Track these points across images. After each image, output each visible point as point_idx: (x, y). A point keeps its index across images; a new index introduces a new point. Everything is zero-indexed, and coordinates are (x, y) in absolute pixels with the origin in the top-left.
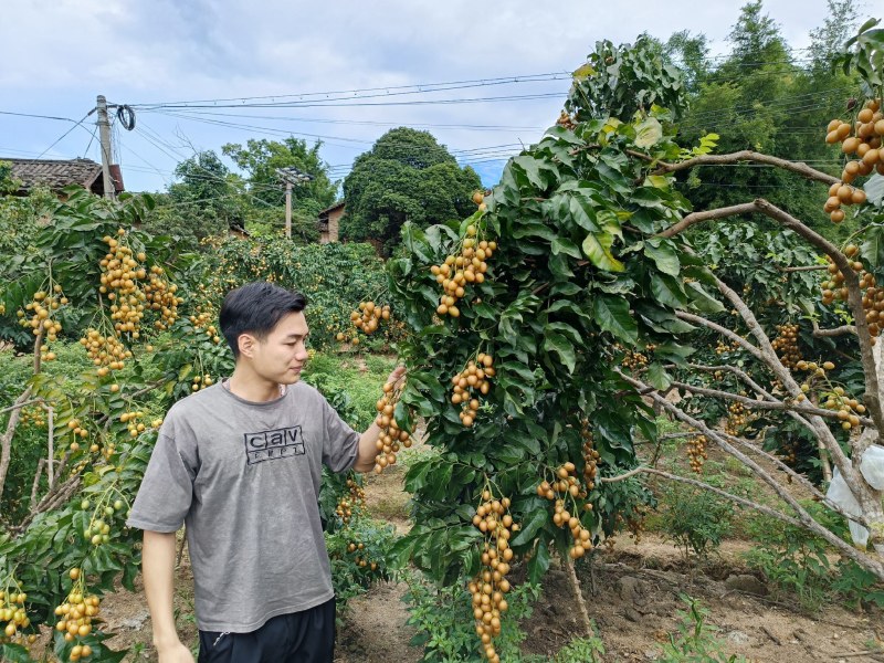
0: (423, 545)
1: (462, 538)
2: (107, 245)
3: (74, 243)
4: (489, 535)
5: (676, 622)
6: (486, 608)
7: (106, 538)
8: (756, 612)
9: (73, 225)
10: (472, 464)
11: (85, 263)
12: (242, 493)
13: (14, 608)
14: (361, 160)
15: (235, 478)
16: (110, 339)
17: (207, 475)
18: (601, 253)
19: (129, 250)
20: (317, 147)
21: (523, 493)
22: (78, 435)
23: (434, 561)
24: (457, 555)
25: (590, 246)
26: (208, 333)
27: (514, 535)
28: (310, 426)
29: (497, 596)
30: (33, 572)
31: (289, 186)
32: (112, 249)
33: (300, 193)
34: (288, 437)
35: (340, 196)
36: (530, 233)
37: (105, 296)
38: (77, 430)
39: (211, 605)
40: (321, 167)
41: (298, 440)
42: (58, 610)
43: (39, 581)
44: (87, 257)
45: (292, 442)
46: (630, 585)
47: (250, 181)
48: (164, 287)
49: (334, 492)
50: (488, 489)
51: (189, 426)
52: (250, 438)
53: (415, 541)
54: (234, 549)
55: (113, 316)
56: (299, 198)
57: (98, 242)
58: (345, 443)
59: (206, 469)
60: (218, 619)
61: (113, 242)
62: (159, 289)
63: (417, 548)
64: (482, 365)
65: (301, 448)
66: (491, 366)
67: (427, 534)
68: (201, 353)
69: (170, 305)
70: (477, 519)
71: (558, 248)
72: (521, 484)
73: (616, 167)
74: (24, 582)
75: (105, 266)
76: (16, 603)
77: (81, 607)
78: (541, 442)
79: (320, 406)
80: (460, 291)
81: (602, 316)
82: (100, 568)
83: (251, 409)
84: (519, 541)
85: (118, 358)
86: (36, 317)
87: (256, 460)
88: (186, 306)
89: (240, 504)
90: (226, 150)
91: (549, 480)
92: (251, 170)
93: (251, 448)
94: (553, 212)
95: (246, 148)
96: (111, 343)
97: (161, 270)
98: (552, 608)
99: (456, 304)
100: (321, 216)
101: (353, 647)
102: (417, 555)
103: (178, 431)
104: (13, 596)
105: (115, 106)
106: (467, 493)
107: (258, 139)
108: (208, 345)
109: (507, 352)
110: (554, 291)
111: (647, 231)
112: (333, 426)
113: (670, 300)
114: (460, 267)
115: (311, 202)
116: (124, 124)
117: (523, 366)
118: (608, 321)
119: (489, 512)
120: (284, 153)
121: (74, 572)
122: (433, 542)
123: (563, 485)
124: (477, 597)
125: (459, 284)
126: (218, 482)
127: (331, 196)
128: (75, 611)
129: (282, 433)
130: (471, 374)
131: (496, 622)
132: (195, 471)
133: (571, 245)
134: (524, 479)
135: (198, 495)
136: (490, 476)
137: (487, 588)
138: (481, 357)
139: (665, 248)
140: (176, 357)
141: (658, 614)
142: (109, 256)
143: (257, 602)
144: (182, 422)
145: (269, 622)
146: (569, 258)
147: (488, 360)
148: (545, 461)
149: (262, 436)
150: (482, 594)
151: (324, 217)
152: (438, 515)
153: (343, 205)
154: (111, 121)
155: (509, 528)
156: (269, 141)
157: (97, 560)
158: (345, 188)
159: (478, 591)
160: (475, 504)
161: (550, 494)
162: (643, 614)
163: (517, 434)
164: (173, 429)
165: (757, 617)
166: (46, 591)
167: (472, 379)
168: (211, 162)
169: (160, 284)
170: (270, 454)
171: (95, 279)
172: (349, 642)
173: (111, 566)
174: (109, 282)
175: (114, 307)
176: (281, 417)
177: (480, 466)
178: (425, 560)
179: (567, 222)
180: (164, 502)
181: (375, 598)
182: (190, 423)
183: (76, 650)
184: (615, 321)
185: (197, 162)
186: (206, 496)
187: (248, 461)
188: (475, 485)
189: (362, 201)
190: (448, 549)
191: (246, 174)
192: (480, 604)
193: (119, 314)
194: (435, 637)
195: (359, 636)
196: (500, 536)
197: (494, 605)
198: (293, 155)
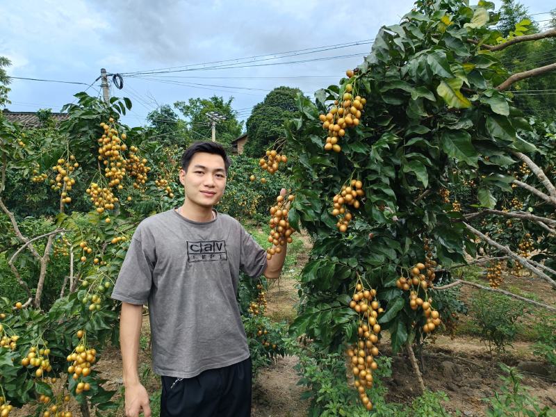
0: (315, 321)
1: (343, 315)
2: (102, 129)
3: (82, 127)
4: (362, 315)
5: (484, 392)
6: (361, 367)
7: (98, 307)
8: (542, 387)
9: (82, 115)
10: (348, 265)
11: (89, 140)
12: (184, 282)
13: (42, 358)
14: (257, 108)
15: (180, 270)
16: (105, 189)
17: (161, 267)
18: (452, 95)
19: (116, 132)
20: (230, 101)
21: (386, 286)
22: (86, 251)
23: (323, 333)
24: (340, 326)
25: (443, 90)
26: (166, 191)
27: (380, 316)
28: (231, 242)
29: (370, 358)
30: (55, 335)
31: (214, 124)
32: (106, 131)
33: (220, 129)
34: (216, 247)
35: (244, 130)
36: (393, 87)
37: (101, 162)
38: (86, 248)
39: (165, 358)
40: (233, 114)
41: (223, 250)
42: (69, 357)
43: (58, 342)
44: (90, 136)
45: (218, 251)
46: (450, 367)
47: (190, 123)
48: (138, 160)
49: (248, 291)
50: (360, 283)
51: (150, 233)
52: (190, 244)
53: (309, 318)
54: (180, 320)
55: (106, 174)
56: (219, 133)
57: (97, 127)
58: (257, 257)
59: (161, 263)
60: (170, 368)
61: (106, 126)
62: (136, 161)
63: (311, 323)
64: (354, 188)
65: (224, 256)
66: (361, 189)
67: (317, 313)
68: (162, 203)
69: (142, 172)
70: (353, 304)
71: (416, 95)
72: (384, 279)
73: (459, 37)
74: (49, 342)
75: (101, 142)
76: (43, 355)
77: (83, 354)
78: (397, 251)
79: (239, 230)
80: (342, 131)
81: (449, 147)
82: (97, 328)
83: (192, 226)
84: (384, 319)
85: (109, 202)
86: (59, 175)
87: (193, 260)
88: (153, 174)
89: (183, 289)
90: (176, 105)
91: (405, 276)
92: (191, 117)
93: (190, 251)
94: (411, 71)
95: (188, 104)
96: (105, 192)
97: (136, 149)
98: (395, 381)
99: (338, 143)
100: (233, 143)
101: (261, 401)
102: (311, 327)
103: (143, 236)
104: (41, 350)
105: (111, 75)
106: (344, 285)
107: (195, 98)
108: (166, 198)
109: (373, 177)
110: (409, 132)
111: (481, 87)
112: (248, 244)
113: (502, 134)
114: (341, 116)
115: (226, 135)
116: (117, 86)
117: (386, 186)
118: (454, 151)
119: (361, 298)
120: (210, 106)
121: (80, 333)
122: (322, 319)
123: (416, 280)
124: (355, 359)
125: (341, 126)
126: (169, 272)
127: (238, 131)
128: (79, 358)
129: (212, 244)
130: (347, 193)
131: (369, 377)
132: (154, 264)
133: (426, 92)
134: (386, 276)
135: (155, 282)
136: (361, 274)
137: (362, 352)
138: (353, 182)
139: (497, 97)
140: (147, 205)
141: (471, 387)
142: (104, 136)
143: (195, 358)
144: (146, 230)
145: (204, 374)
146: (425, 101)
147: (359, 184)
148: (401, 264)
149: (199, 244)
150: (358, 357)
151: (235, 144)
152: (324, 301)
153: (246, 136)
154: (109, 84)
155: (376, 310)
156: (201, 99)
157: (94, 322)
158: (247, 125)
159: (355, 355)
160: (351, 293)
161: (406, 286)
162: (460, 387)
163: (378, 246)
164: (141, 235)
165: (542, 390)
166: (63, 349)
167: (349, 197)
168: (167, 111)
169: (136, 158)
170: (203, 257)
171: (95, 151)
172: (258, 397)
173: (104, 326)
174: (104, 152)
175: (107, 169)
176: (211, 234)
177: (353, 267)
178: (317, 332)
179: (424, 75)
180: (133, 283)
181: (274, 371)
182: (152, 231)
183: (80, 385)
184: (459, 151)
185: (159, 112)
186: (160, 282)
187: (189, 259)
188: (350, 280)
189: (258, 132)
190: (333, 323)
191: (188, 119)
192: (357, 364)
193: (110, 173)
194: (323, 386)
195: (265, 394)
196: (370, 315)
197: (367, 365)
198: (216, 107)
